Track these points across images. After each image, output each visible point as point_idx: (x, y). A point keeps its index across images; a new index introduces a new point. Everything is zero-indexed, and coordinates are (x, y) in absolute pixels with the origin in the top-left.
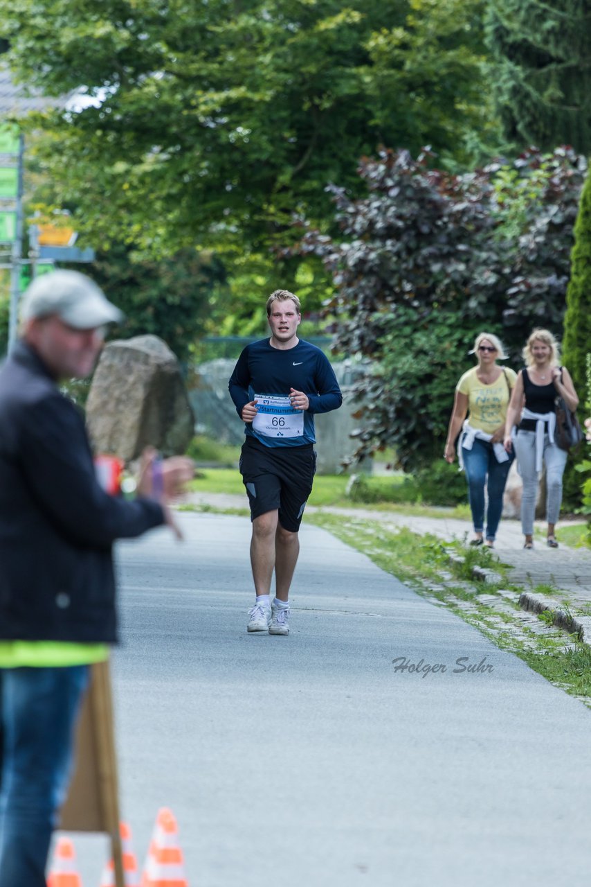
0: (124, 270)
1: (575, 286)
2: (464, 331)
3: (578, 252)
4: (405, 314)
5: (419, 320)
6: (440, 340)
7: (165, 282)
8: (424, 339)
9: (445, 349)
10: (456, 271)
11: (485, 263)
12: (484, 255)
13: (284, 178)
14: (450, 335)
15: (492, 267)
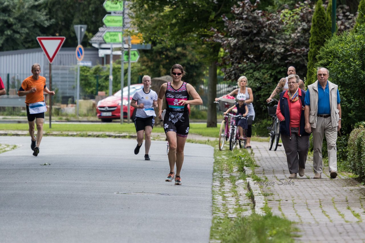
0: (175, 54)
1: (311, 52)
2: (272, 71)
3: (312, 40)
4: (250, 65)
5: (256, 67)
6: (264, 74)
7: (189, 58)
8: (258, 74)
9: (265, 77)
10: (269, 47)
11: (279, 44)
12: (279, 41)
13: (212, 17)
14: (268, 72)
15: (282, 46)
